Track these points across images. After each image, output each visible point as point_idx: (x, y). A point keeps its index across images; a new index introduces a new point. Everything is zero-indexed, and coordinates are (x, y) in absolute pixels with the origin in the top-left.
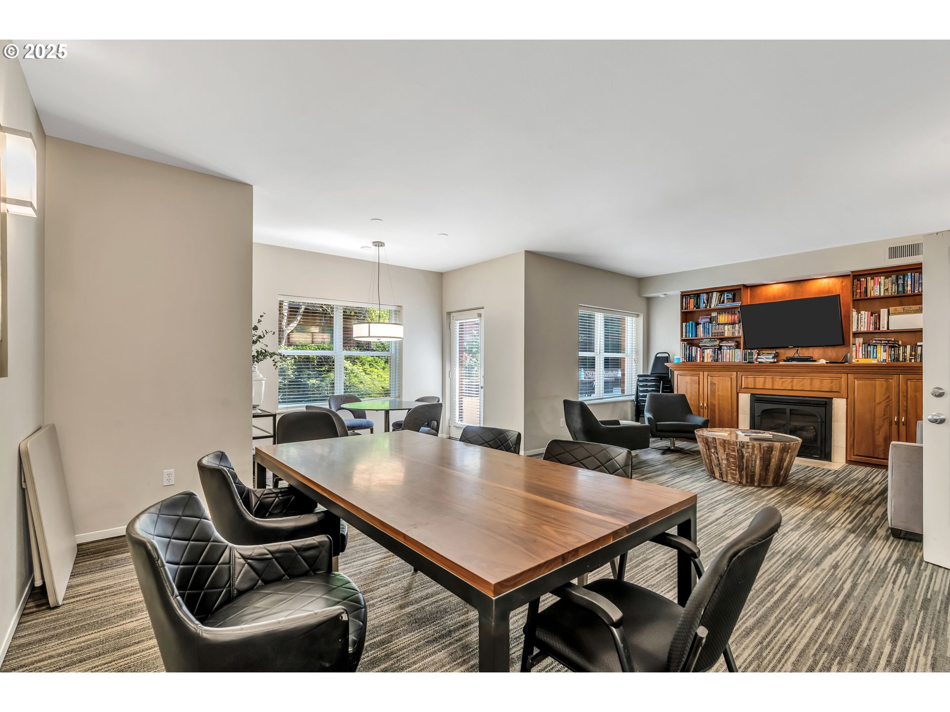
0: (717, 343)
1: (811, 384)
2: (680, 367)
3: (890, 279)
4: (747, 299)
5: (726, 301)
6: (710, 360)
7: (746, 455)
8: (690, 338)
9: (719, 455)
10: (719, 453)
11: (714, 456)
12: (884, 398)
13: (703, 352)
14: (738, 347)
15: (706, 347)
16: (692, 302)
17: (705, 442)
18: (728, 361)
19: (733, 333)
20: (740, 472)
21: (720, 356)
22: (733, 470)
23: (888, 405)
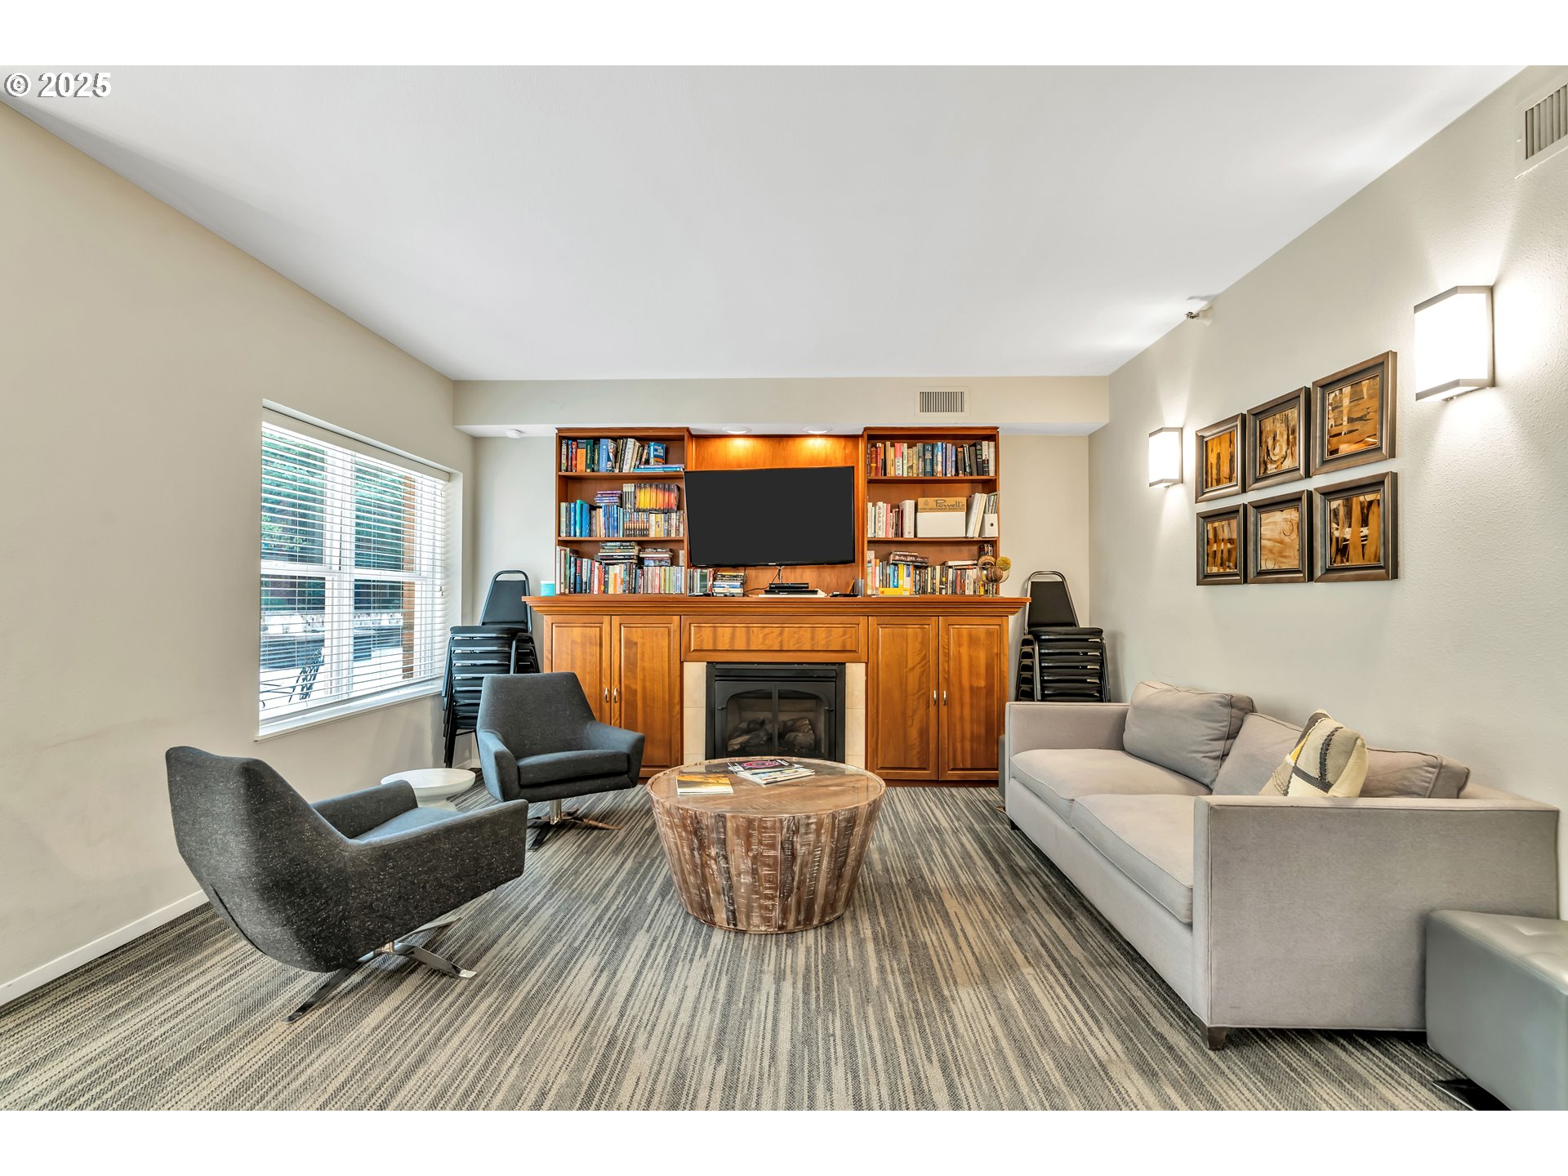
0: (634, 552)
1: (813, 639)
2: (553, 605)
3: (915, 449)
4: (693, 459)
5: (652, 460)
6: (620, 591)
7: (801, 850)
8: (578, 537)
9: (732, 862)
10: (732, 858)
11: (714, 867)
12: (918, 659)
13: (606, 572)
14: (674, 561)
15: (609, 562)
16: (582, 454)
17: (690, 828)
18: (657, 591)
19: (669, 532)
20: (784, 898)
21: (641, 582)
22: (767, 897)
23: (924, 671)
